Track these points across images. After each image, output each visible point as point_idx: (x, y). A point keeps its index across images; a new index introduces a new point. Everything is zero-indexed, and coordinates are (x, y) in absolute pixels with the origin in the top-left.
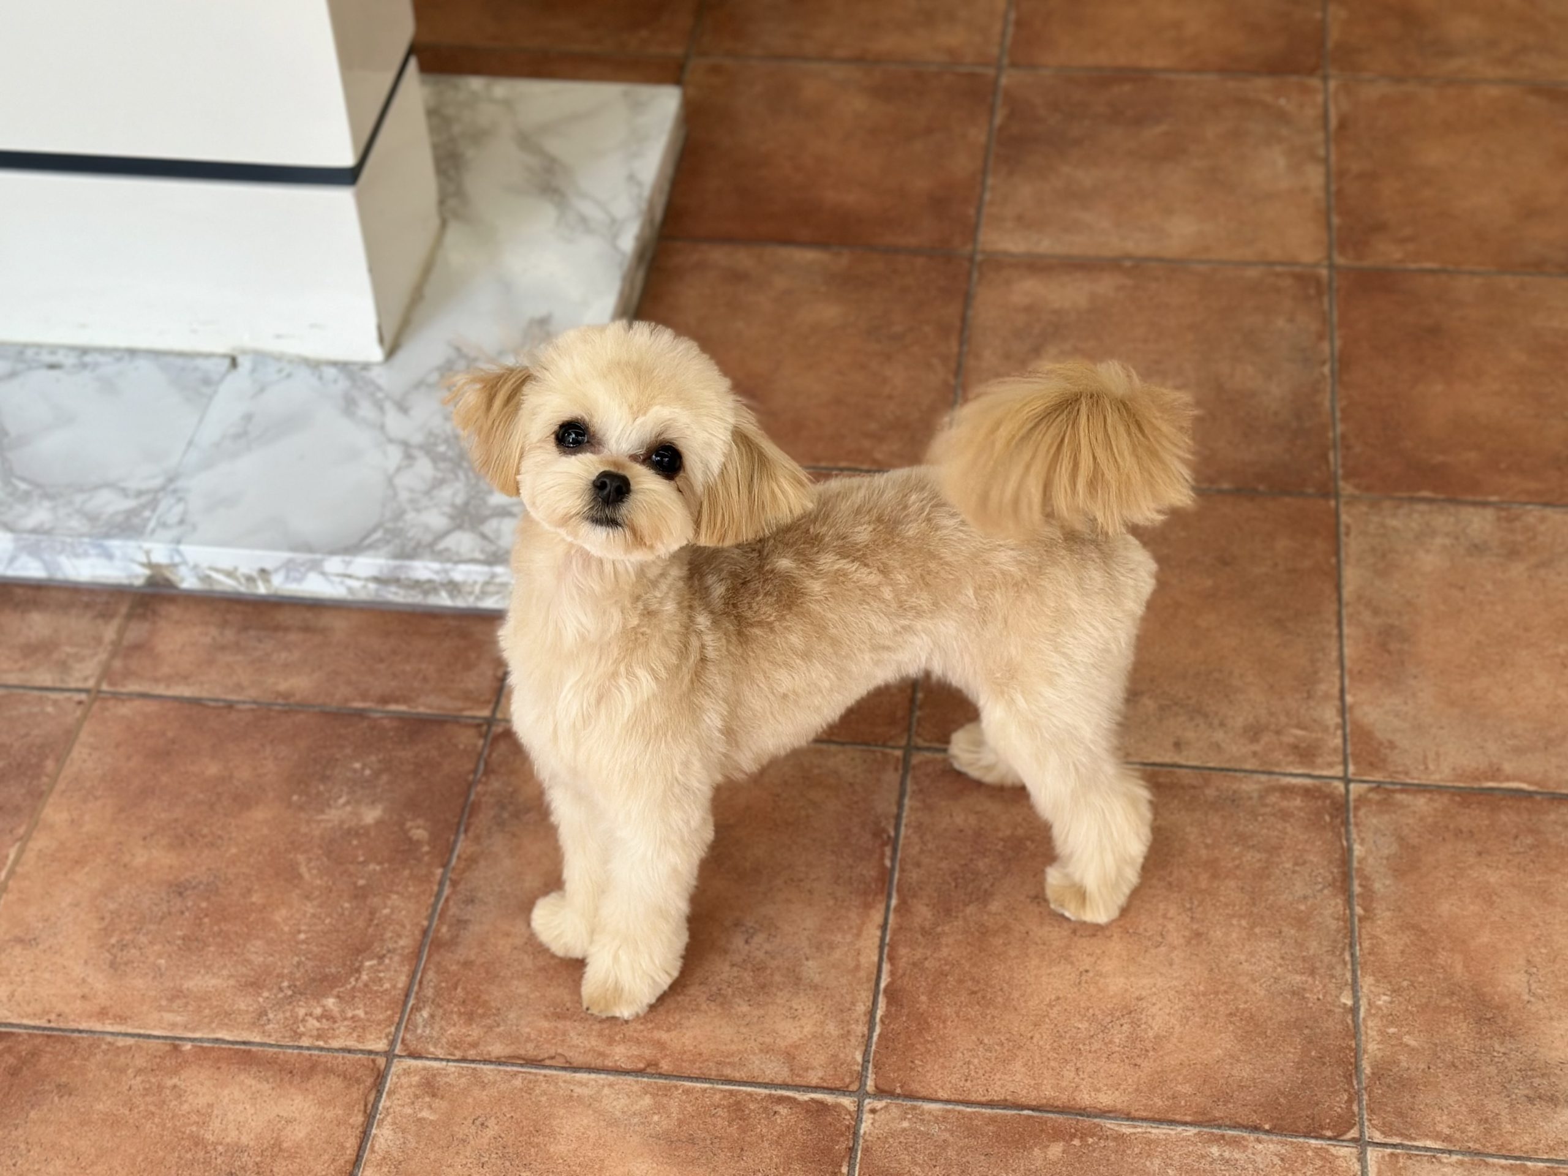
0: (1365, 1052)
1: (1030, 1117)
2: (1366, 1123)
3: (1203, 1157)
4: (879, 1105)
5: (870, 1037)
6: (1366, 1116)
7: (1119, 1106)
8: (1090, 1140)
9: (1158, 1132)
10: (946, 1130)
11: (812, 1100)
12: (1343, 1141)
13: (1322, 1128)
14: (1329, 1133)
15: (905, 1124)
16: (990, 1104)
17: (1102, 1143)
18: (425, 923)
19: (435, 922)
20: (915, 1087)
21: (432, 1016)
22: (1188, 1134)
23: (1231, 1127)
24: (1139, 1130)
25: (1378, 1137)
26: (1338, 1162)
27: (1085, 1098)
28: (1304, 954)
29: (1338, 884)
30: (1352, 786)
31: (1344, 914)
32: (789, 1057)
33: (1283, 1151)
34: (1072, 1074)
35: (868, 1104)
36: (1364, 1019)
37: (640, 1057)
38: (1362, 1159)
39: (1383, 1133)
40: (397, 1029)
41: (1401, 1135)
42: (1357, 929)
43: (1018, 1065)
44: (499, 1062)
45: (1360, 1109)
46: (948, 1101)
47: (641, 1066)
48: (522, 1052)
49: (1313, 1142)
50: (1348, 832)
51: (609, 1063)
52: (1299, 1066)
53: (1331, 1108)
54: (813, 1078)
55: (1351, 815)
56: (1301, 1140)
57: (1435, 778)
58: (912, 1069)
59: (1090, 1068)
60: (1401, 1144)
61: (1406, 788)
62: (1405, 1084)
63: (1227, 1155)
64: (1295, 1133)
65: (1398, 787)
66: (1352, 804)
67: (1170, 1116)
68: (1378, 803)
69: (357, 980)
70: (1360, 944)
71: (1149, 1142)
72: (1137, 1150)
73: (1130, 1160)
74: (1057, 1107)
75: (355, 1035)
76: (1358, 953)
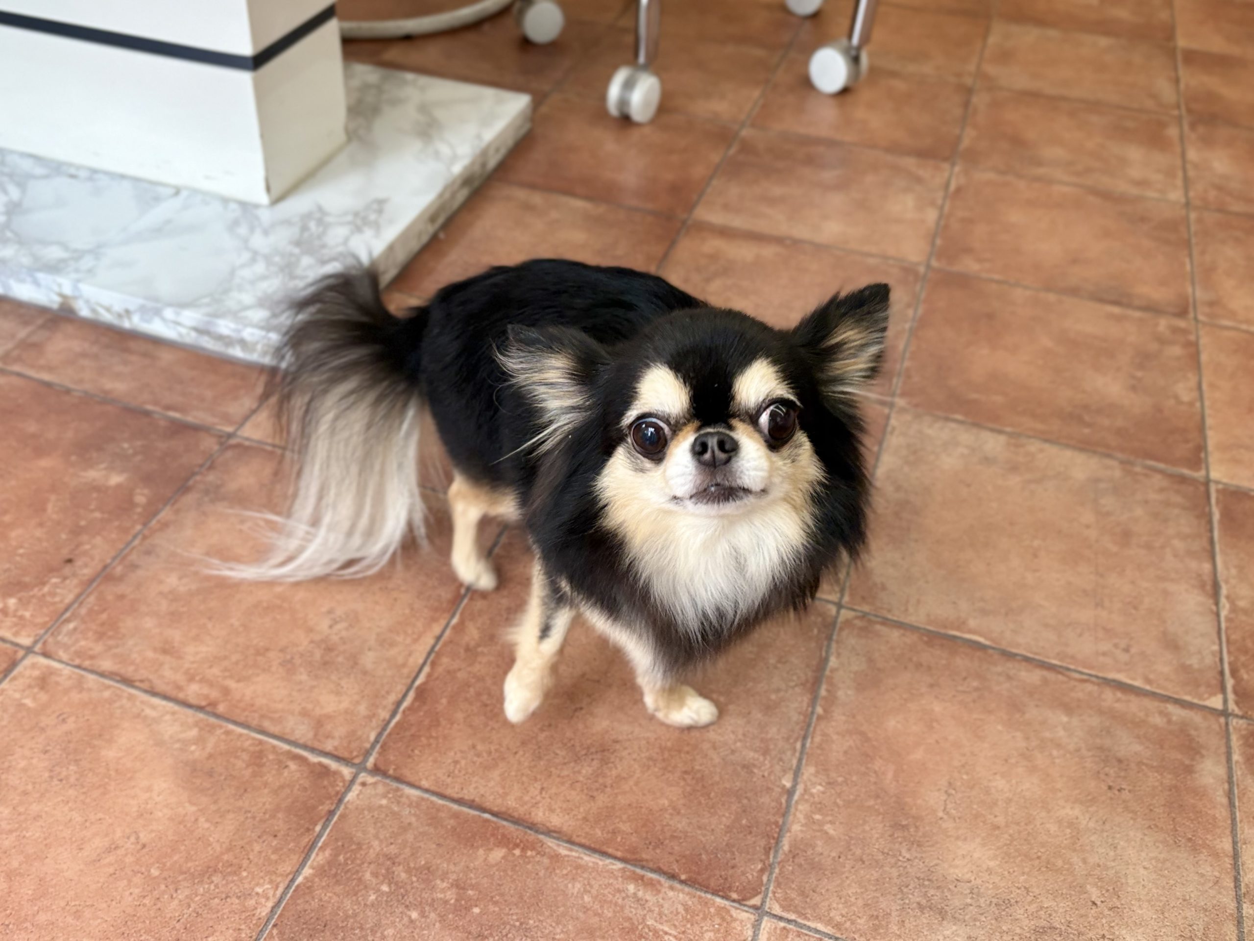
0: (789, 831)
1: (487, 821)
2: (770, 895)
3: (619, 891)
4: (370, 780)
5: (389, 722)
6: (771, 888)
7: (565, 829)
8: (529, 853)
9: (589, 859)
10: (415, 815)
11: (320, 764)
12: (745, 905)
13: (730, 889)
14: (735, 896)
15: (384, 802)
16: (460, 801)
17: (538, 858)
18: (109, 561)
19: (117, 561)
20: (407, 774)
21: (75, 629)
22: (614, 867)
23: (653, 870)
24: (574, 854)
25: (777, 910)
26: (736, 924)
27: (539, 815)
28: (763, 735)
29: (809, 685)
30: (843, 612)
31: (807, 710)
32: (319, 723)
33: (690, 903)
34: (537, 792)
35: (363, 777)
36: (797, 802)
37: (207, 697)
38: (756, 926)
39: (782, 906)
40: (46, 632)
41: (796, 912)
42: (813, 725)
43: (496, 774)
44: (102, 674)
45: (769, 880)
46: (427, 791)
47: (203, 703)
48: (122, 671)
49: (718, 900)
50: (829, 647)
51: (181, 696)
52: (729, 829)
53: (744, 873)
54: (329, 746)
55: (836, 633)
56: (709, 896)
57: (911, 619)
58: (410, 756)
59: (554, 790)
60: (795, 921)
61: (885, 622)
62: (815, 867)
63: (640, 894)
64: (706, 888)
65: (879, 620)
66: (838, 626)
67: (605, 848)
68: (862, 629)
69: (40, 590)
70: (812, 738)
71: (578, 867)
72: (565, 872)
73: (555, 879)
74: (513, 817)
75: (14, 629)
76: (808, 745)
